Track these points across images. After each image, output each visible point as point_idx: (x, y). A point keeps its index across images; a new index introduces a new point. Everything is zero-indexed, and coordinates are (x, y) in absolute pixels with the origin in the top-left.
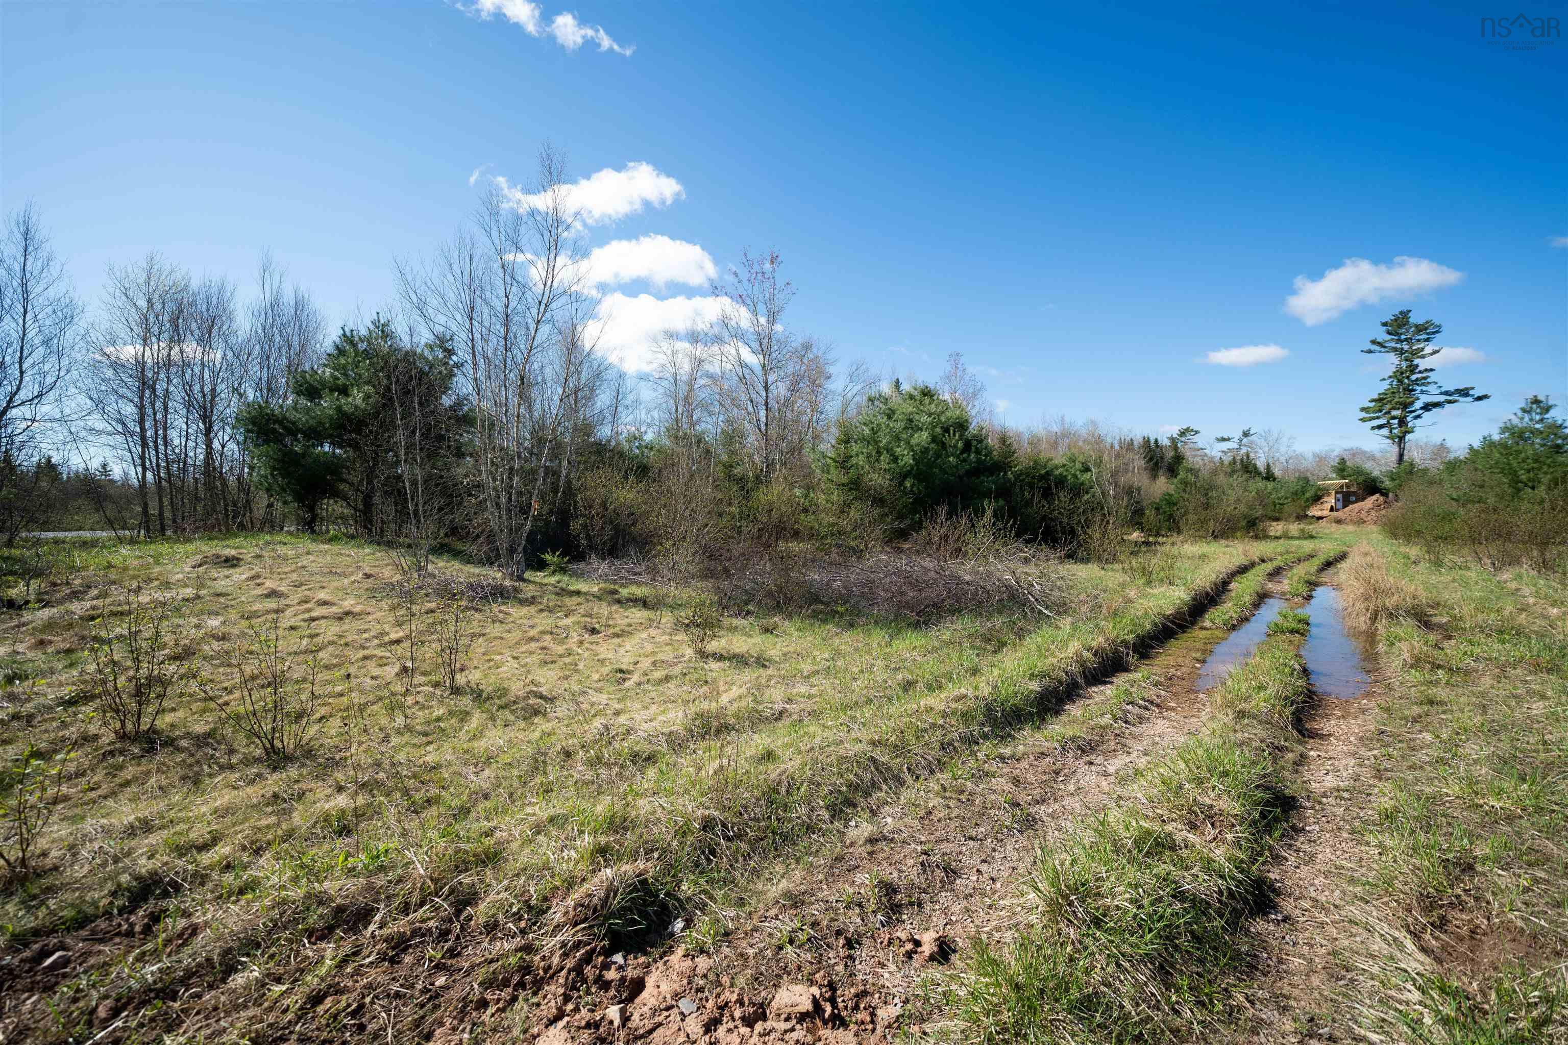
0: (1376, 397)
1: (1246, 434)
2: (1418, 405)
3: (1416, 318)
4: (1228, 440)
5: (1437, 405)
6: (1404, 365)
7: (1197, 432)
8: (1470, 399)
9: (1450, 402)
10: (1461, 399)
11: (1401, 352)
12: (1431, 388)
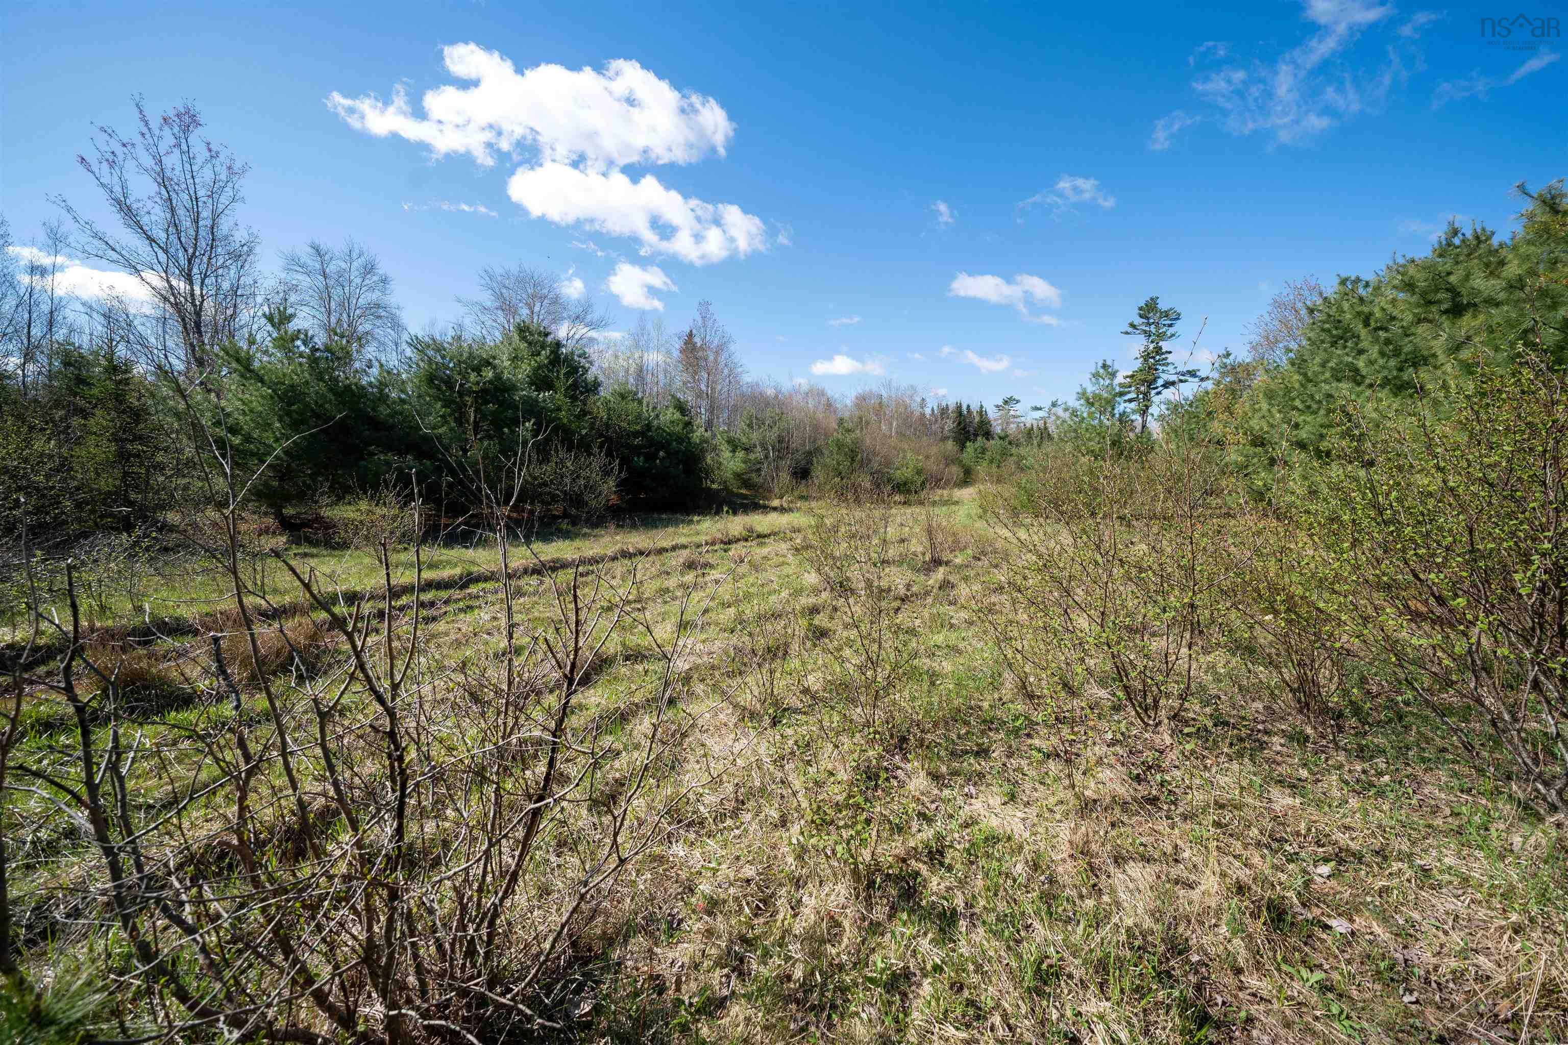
0: (1130, 373)
1: (1054, 405)
2: (1160, 382)
3: (1163, 306)
4: (1040, 409)
5: (1173, 383)
6: (1151, 346)
7: (1018, 401)
8: (1197, 379)
9: (1181, 381)
10: (1190, 379)
11: (1148, 334)
12: (1170, 368)
